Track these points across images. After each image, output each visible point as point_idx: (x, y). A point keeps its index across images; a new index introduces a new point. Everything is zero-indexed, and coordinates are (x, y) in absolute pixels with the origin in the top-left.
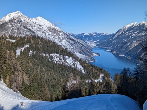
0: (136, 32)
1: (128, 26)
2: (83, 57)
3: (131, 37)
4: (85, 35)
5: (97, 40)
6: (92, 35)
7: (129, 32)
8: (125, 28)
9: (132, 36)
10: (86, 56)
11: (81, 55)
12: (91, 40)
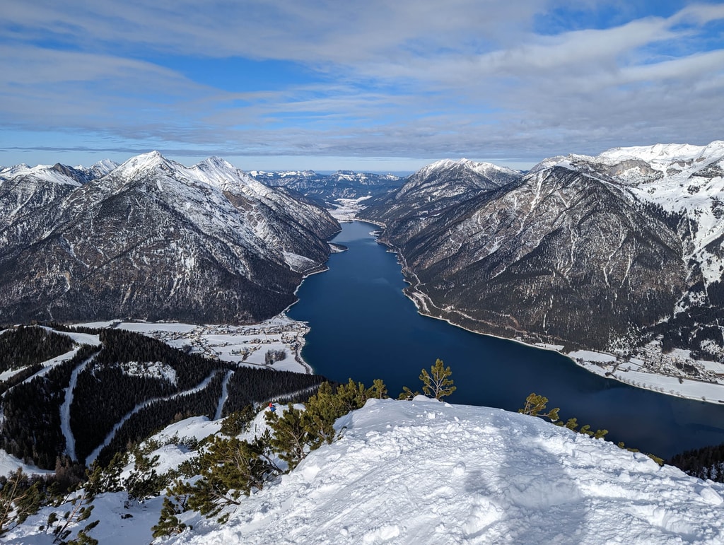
0: (443, 187)
1: (432, 168)
2: (299, 263)
3: (429, 199)
4: (341, 180)
5: (366, 196)
6: (358, 179)
7: (429, 184)
8: (425, 172)
9: (432, 197)
10: (307, 259)
11: (297, 257)
12: (353, 195)
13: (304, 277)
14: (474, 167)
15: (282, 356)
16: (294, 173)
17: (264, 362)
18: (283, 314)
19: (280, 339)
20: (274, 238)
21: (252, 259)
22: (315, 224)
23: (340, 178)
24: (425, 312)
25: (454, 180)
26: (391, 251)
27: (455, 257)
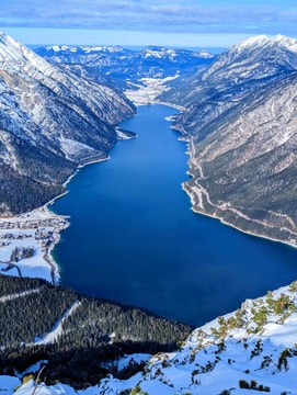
0: (254, 67)
1: (244, 45)
2: (77, 151)
4: (148, 57)
5: (173, 75)
7: (239, 64)
8: (237, 49)
9: (240, 79)
10: (86, 146)
11: (75, 143)
12: (159, 75)
13: (80, 166)
14: (291, 44)
15: (29, 253)
16: (99, 49)
17: (9, 259)
18: (45, 206)
19: (34, 235)
20: (51, 123)
21: (19, 145)
22: (106, 107)
23: (148, 55)
24: (200, 209)
25: (266, 60)
26: (183, 139)
27: (242, 149)
